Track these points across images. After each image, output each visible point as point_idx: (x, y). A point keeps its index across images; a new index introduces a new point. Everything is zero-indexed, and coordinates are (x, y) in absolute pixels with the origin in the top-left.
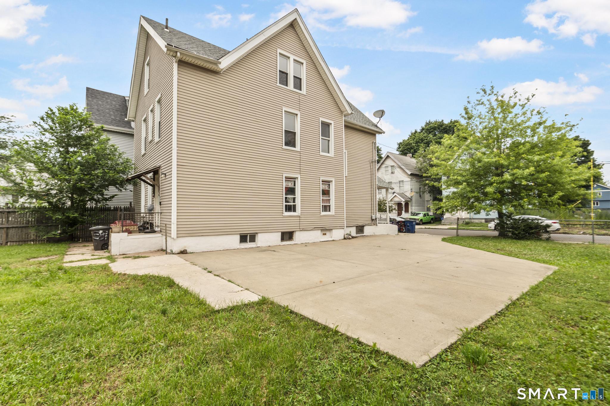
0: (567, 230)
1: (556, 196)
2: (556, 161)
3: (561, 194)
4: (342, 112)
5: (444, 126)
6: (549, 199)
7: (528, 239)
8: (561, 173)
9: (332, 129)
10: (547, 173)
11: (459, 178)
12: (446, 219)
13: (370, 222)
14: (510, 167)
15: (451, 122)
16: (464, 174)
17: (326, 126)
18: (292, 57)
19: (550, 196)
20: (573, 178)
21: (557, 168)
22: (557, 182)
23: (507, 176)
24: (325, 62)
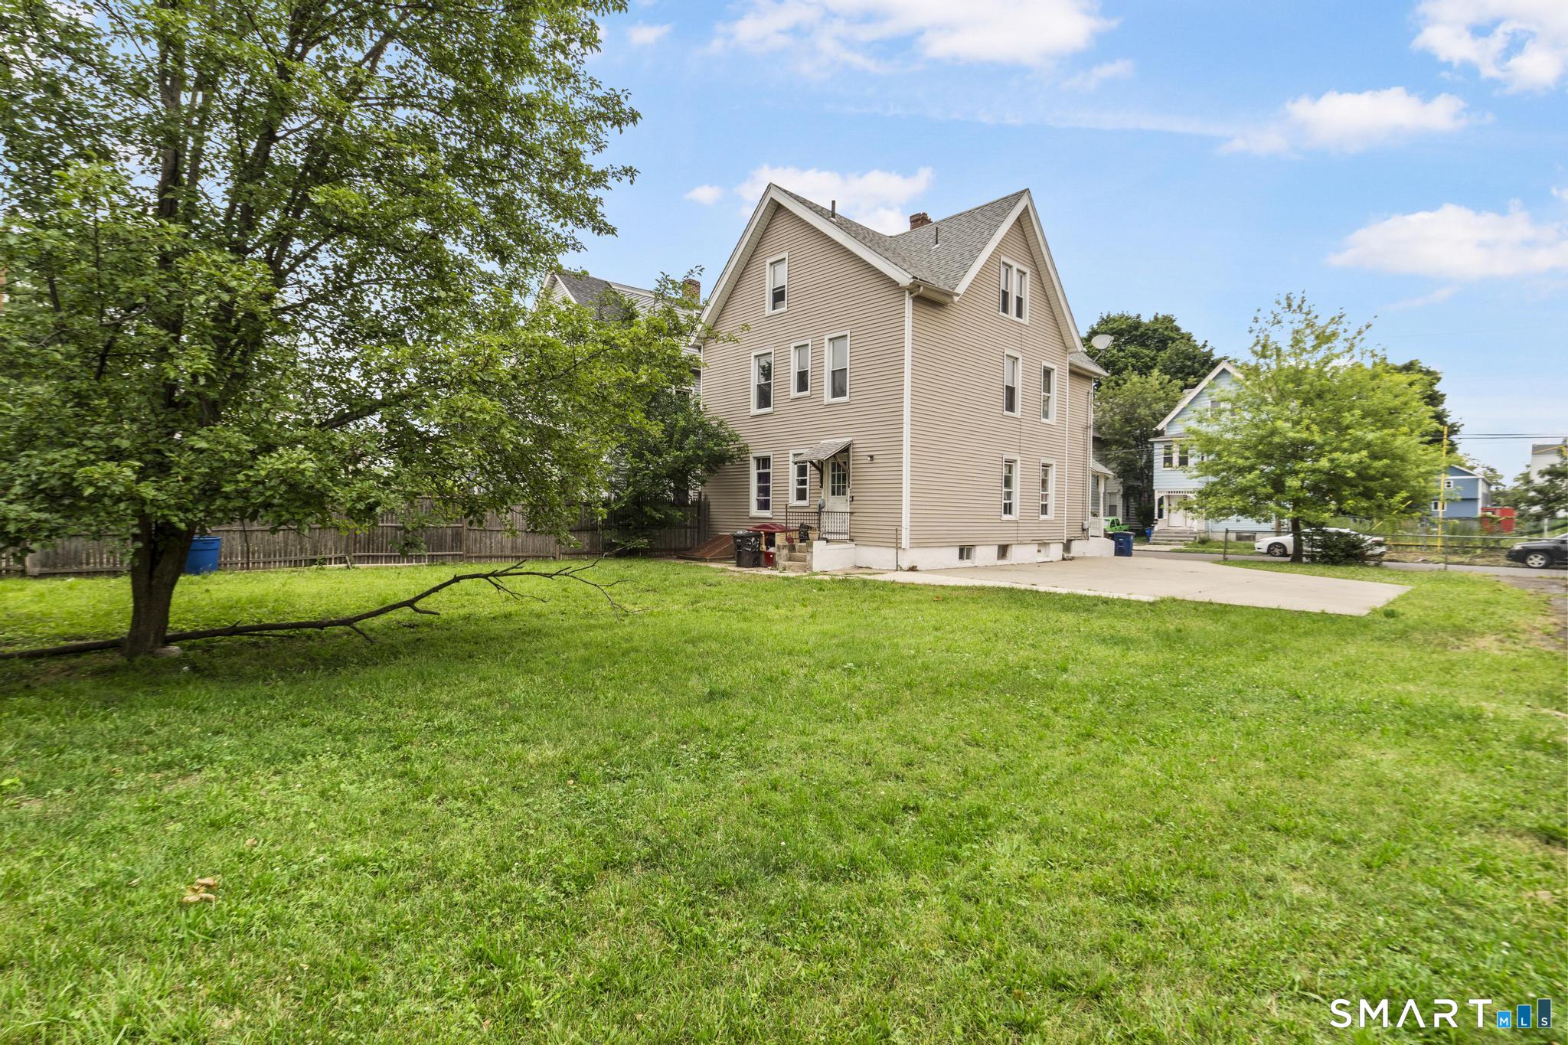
0: (1395, 556)
1: (1398, 498)
2: (1399, 441)
3: (1404, 494)
4: (1066, 348)
5: (1142, 330)
6: (1386, 503)
7: (1348, 564)
8: (1403, 459)
9: (1054, 377)
10: (1386, 461)
11: (1240, 461)
12: (1159, 532)
13: (1079, 534)
14: (1327, 448)
15: (1156, 318)
16: (1247, 454)
17: (1047, 373)
18: (1016, 266)
19: (1386, 498)
20: (1422, 470)
21: (1399, 452)
22: (1398, 475)
23: (1324, 463)
24: (1053, 264)
